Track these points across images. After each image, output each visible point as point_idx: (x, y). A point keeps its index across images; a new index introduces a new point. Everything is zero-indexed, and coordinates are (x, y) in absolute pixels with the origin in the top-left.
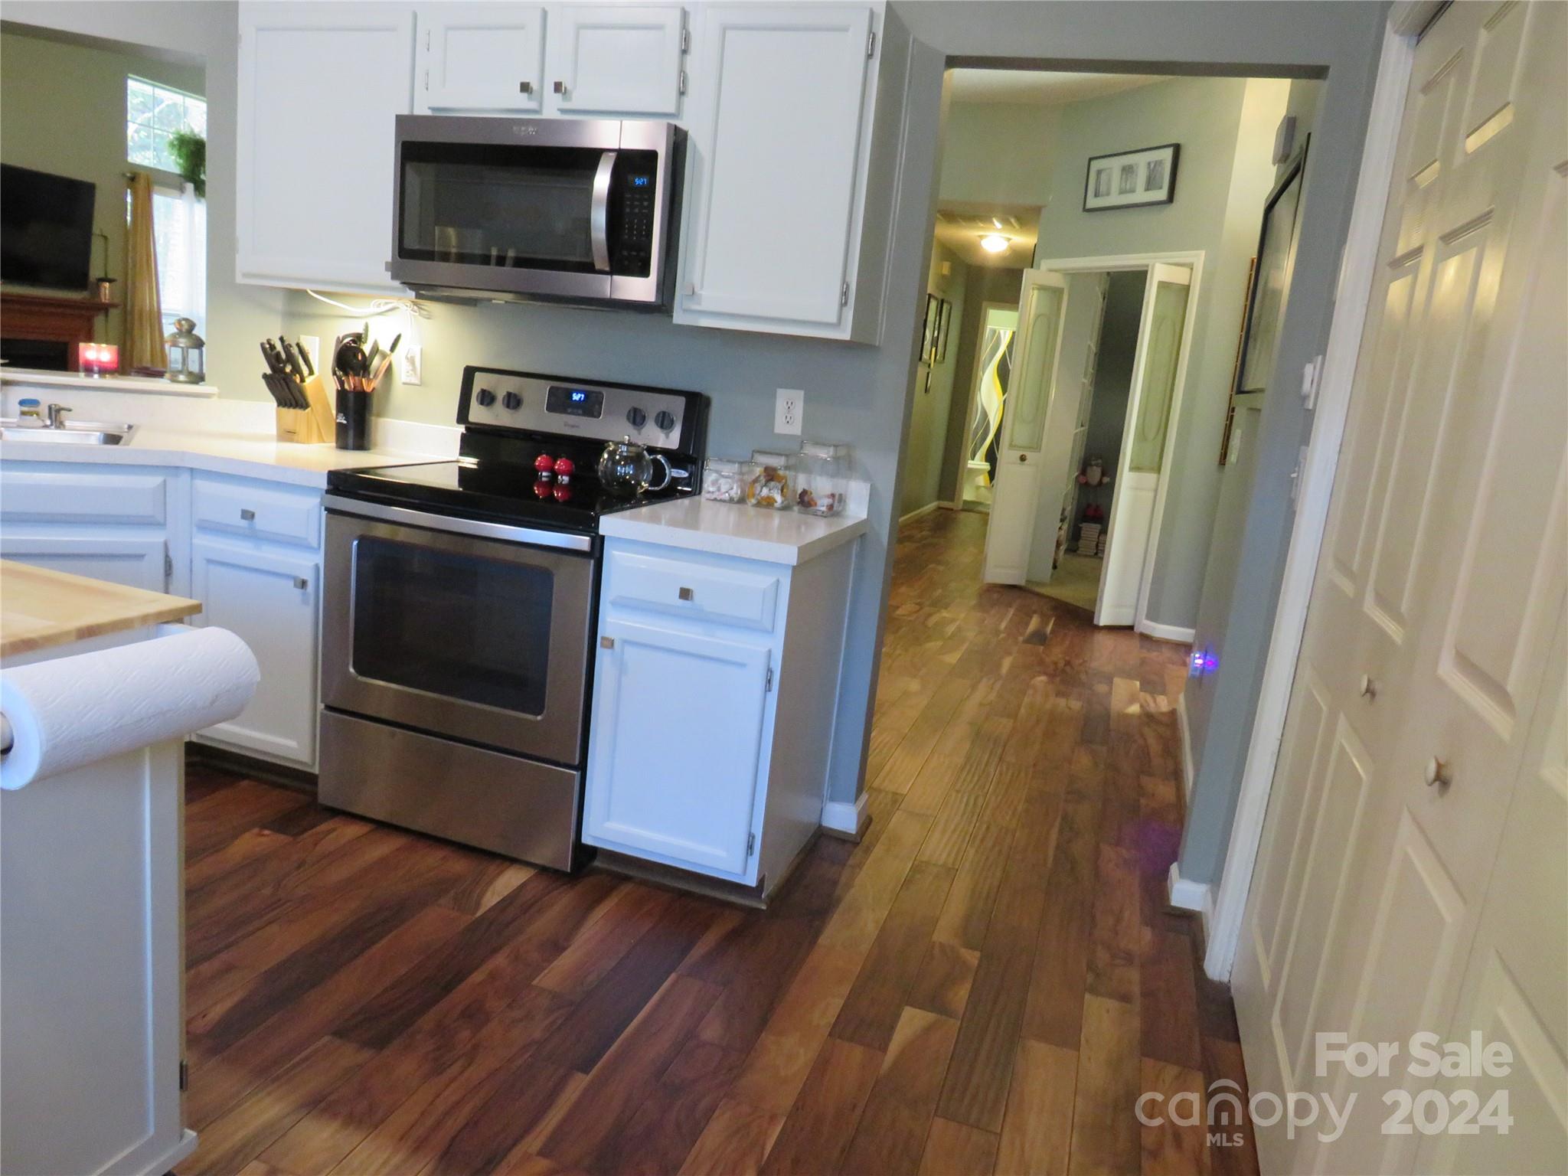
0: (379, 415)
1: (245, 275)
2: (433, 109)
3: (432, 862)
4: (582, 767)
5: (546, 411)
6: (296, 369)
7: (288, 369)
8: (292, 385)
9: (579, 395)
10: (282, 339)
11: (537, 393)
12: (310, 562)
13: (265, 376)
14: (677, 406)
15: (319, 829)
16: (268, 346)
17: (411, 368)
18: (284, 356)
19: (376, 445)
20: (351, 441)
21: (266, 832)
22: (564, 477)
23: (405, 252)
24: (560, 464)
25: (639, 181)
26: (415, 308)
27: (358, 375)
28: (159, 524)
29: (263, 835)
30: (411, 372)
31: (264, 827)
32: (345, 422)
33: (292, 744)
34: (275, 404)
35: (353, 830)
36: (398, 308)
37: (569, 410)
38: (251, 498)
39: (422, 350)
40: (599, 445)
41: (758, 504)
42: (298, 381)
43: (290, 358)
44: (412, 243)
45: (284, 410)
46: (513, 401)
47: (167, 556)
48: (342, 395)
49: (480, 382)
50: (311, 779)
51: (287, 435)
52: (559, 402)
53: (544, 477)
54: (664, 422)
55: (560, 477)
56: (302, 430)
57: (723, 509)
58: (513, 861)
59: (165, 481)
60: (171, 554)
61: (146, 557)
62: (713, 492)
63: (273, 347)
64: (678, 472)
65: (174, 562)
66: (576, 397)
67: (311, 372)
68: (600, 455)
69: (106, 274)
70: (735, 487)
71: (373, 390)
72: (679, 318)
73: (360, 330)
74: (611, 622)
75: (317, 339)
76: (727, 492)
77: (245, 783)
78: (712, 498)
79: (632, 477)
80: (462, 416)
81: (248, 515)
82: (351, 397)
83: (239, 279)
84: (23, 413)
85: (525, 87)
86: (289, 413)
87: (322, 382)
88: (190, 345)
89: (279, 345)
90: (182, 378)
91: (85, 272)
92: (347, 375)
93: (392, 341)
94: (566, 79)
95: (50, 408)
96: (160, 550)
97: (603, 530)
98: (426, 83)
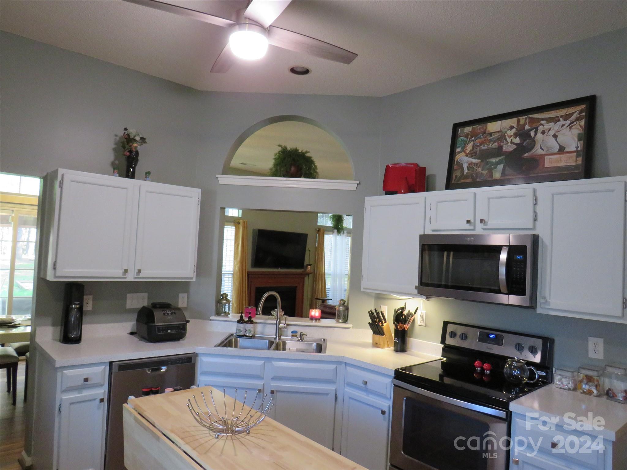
0: (410, 337)
1: (364, 289)
2: (433, 230)
5: (478, 341)
6: (380, 321)
7: (378, 321)
8: (378, 326)
9: (493, 336)
10: (376, 310)
11: (474, 334)
12: (387, 404)
13: (369, 323)
14: (539, 343)
16: (371, 313)
17: (422, 319)
18: (376, 316)
19: (408, 349)
20: (399, 349)
22: (487, 371)
23: (423, 283)
24: (486, 366)
25: (519, 257)
26: (425, 298)
27: (403, 323)
28: (334, 382)
30: (422, 321)
32: (397, 341)
34: (372, 333)
37: (488, 342)
38: (366, 376)
39: (426, 313)
40: (504, 359)
41: (584, 393)
42: (381, 325)
43: (378, 317)
44: (425, 280)
45: (375, 335)
46: (464, 337)
47: (336, 394)
48: (396, 331)
49: (450, 328)
51: (376, 345)
52: (484, 338)
53: (478, 370)
54: (533, 350)
55: (485, 371)
56: (382, 344)
57: (565, 392)
59: (337, 366)
60: (337, 394)
61: (329, 395)
62: (559, 385)
63: (373, 313)
64: (540, 373)
65: (338, 397)
66: (491, 336)
67: (385, 322)
68: (505, 365)
70: (570, 383)
71: (408, 329)
72: (539, 310)
73: (403, 305)
75: (387, 307)
76: (567, 385)
78: (559, 387)
79: (519, 375)
80: (443, 341)
81: (365, 383)
82: (400, 332)
83: (362, 290)
84: (292, 336)
85: (468, 222)
86: (377, 337)
87: (389, 326)
88: (343, 309)
89: (375, 314)
90: (340, 321)
91: (303, 263)
92: (399, 324)
93: (415, 310)
94: (485, 218)
95: (300, 334)
96: (334, 392)
97: (511, 409)
98: (430, 222)
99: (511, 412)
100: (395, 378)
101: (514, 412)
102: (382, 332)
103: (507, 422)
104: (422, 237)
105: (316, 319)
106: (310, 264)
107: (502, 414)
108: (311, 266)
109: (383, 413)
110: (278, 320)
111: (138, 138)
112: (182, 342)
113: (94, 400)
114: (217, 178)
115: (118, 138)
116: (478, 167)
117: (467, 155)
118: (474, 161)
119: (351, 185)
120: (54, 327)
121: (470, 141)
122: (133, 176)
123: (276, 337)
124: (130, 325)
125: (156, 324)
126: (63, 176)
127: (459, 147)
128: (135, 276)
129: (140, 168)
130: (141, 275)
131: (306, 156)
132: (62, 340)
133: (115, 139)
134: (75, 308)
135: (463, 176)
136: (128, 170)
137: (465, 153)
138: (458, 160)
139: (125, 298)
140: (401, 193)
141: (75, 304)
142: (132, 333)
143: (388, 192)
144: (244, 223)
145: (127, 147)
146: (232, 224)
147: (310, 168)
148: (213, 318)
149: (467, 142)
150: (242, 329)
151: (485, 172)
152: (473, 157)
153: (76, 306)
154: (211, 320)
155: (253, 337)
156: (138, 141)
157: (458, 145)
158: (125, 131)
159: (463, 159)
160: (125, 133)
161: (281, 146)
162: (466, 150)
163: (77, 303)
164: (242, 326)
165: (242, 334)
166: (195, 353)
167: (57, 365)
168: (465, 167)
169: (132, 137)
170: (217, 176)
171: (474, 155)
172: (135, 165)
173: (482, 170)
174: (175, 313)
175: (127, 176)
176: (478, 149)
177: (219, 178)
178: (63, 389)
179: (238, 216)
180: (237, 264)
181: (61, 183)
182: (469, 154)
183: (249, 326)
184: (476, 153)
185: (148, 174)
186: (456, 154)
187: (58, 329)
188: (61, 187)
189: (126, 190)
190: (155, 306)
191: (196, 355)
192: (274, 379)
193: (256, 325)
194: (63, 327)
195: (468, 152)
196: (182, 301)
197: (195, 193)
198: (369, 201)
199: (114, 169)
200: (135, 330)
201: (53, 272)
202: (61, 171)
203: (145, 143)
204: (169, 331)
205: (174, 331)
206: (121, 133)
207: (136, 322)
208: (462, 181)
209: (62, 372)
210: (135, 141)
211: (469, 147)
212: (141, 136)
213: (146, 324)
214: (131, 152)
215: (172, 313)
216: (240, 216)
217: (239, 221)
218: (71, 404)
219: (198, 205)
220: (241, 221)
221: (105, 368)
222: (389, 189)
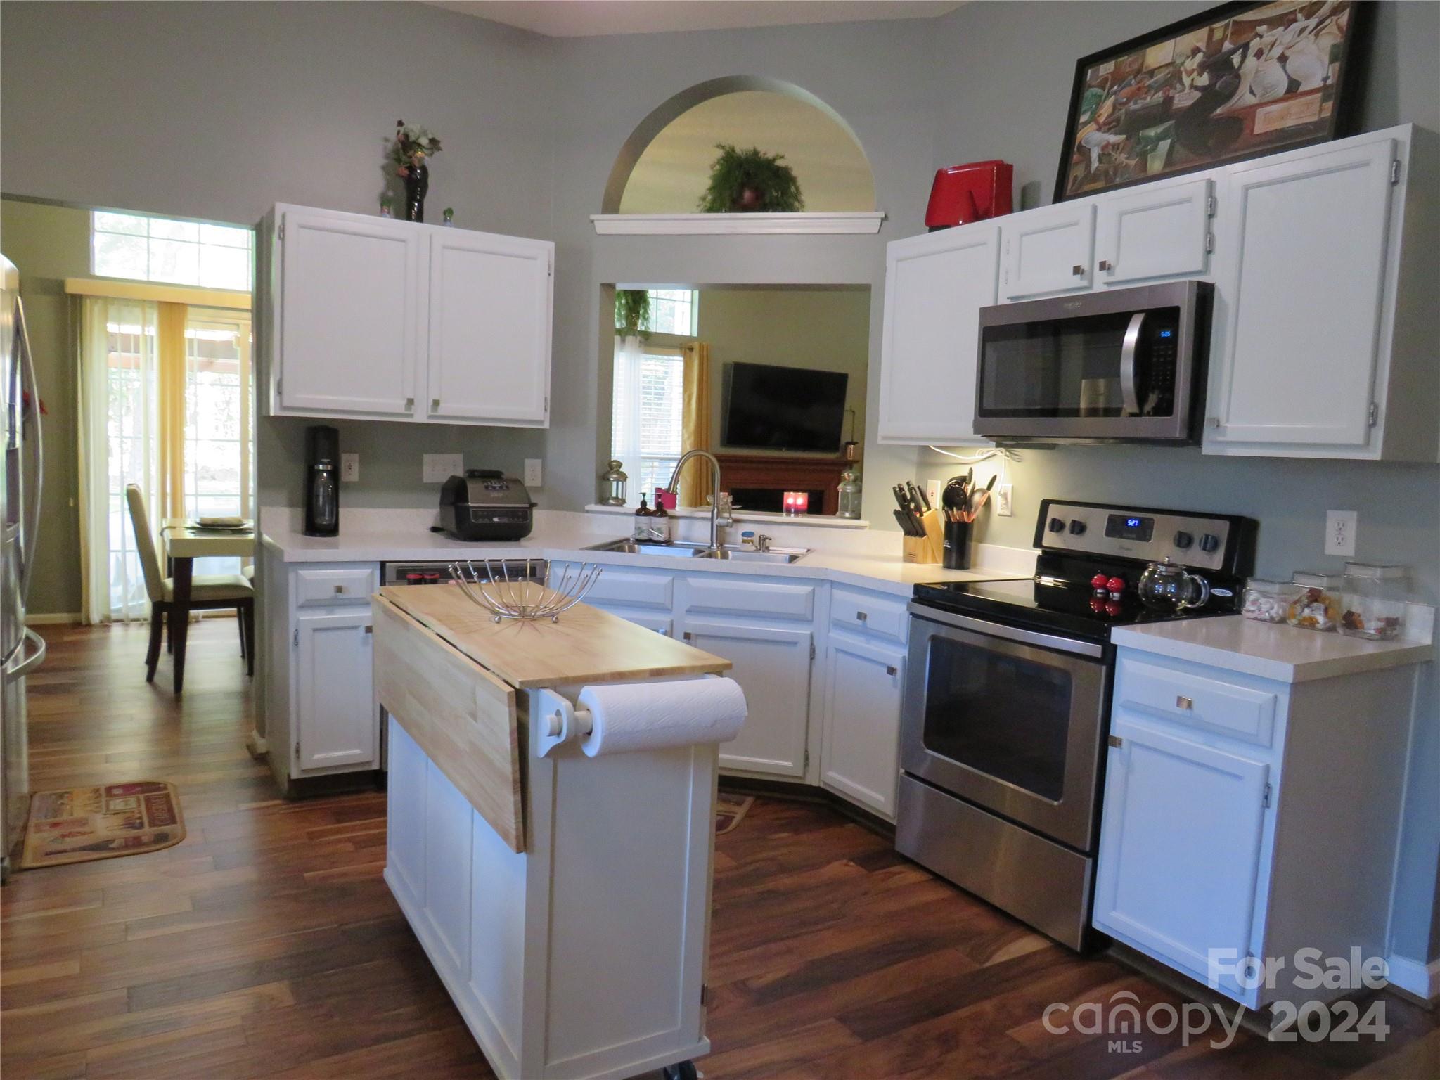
0: (981, 541)
1: (884, 438)
2: (1012, 298)
3: (968, 915)
4: (1094, 853)
5: (1104, 536)
6: (918, 508)
7: (912, 506)
8: (912, 518)
9: (1134, 522)
10: (908, 484)
11: (1097, 521)
12: (897, 655)
13: (896, 513)
14: (1223, 529)
15: (892, 869)
16: (898, 489)
17: (1004, 502)
18: (909, 497)
19: (975, 565)
20: (953, 563)
21: (852, 864)
22: (1115, 594)
23: (983, 412)
24: (1112, 583)
25: (1167, 334)
26: (1008, 453)
27: (961, 509)
28: (810, 621)
29: (849, 866)
30: (1004, 506)
31: (852, 860)
32: (949, 547)
33: (881, 798)
34: (903, 533)
35: (914, 876)
36: (996, 455)
37: (1125, 535)
38: (866, 603)
39: (1013, 487)
40: (1141, 565)
41: (1301, 624)
42: (918, 515)
43: (913, 499)
44: (989, 404)
45: (909, 538)
46: (1079, 528)
47: (812, 644)
48: (949, 524)
49: (1053, 512)
50: (891, 829)
51: (910, 557)
52: (1116, 528)
53: (1099, 593)
54: (1210, 545)
55: (1111, 594)
56: (920, 554)
57: (1263, 628)
58: (1032, 930)
59: (814, 589)
60: (815, 643)
61: (799, 644)
62: (1253, 611)
63: (901, 489)
64: (1223, 592)
65: (817, 651)
66: (1131, 523)
67: (929, 509)
68: (1142, 573)
69: (852, 439)
70: (1276, 607)
71: (973, 521)
72: (1208, 449)
73: (965, 473)
74: (1121, 724)
75: (939, 482)
76: (1267, 612)
77: (851, 825)
78: (1252, 617)
79: (1174, 595)
80: (1038, 543)
81: (861, 616)
82: (955, 527)
83: (880, 442)
84: (744, 542)
85: (1077, 270)
86: (913, 540)
87: (934, 515)
88: (854, 490)
89: (906, 488)
90: (847, 515)
91: (839, 440)
92: (952, 509)
93: (989, 481)
94: (1110, 260)
95: (760, 537)
96: (808, 640)
97: (1114, 640)
98: (1007, 280)
99: (1115, 646)
100: (913, 600)
101: (1120, 647)
102: (920, 530)
103: (1104, 668)
104: (984, 312)
105: (798, 511)
106: (855, 440)
107: (1094, 650)
108: (857, 445)
109: (891, 671)
110: (716, 510)
111: (424, 141)
112: (523, 541)
113: (355, 628)
114: (592, 221)
115: (390, 146)
116: (1121, 153)
117: (1099, 129)
118: (1113, 138)
119: (868, 222)
120: (290, 509)
121: (1108, 96)
122: (419, 218)
123: (712, 545)
124: (429, 514)
125: (470, 505)
126: (284, 216)
127: (1085, 112)
128: (430, 413)
129: (431, 201)
130: (442, 411)
131: (778, 167)
132: (304, 530)
133: (385, 148)
134: (323, 471)
135: (1091, 177)
136: (410, 207)
137: (1097, 123)
138: (1080, 142)
139: (420, 464)
140: (957, 224)
141: (323, 463)
142: (434, 529)
143: (933, 228)
144: (701, 348)
145: (404, 158)
146: (678, 351)
147: (785, 192)
148: (592, 507)
149: (1104, 97)
150: (644, 527)
151: (1132, 162)
152: (1113, 130)
153: (325, 467)
154: (588, 512)
155: (668, 543)
156: (423, 147)
157: (1083, 109)
158: (400, 128)
159: (1092, 137)
160: (399, 132)
161: (723, 148)
162: (1099, 116)
163: (326, 460)
164: (643, 519)
165: (644, 536)
166: (542, 560)
167: (287, 558)
168: (1094, 155)
169: (412, 138)
170: (593, 217)
171: (1115, 127)
172: (423, 194)
173: (1127, 158)
174: (507, 487)
175: (409, 218)
176: (1123, 111)
177: (595, 222)
178: (301, 602)
179: (691, 333)
180: (689, 438)
181: (282, 230)
182: (1105, 124)
183: (660, 522)
184: (1118, 120)
185: (449, 212)
186: (1080, 127)
187: (300, 513)
188: (282, 239)
189: (403, 244)
190: (473, 474)
191: (545, 563)
192: (692, 611)
193: (674, 521)
194: (305, 509)
195: (1102, 120)
196: (532, 473)
197: (542, 252)
198: (896, 248)
199: (382, 205)
200: (439, 525)
201: (278, 398)
202: (280, 207)
203: (439, 149)
204: (496, 519)
205: (505, 520)
206: (392, 133)
207: (439, 510)
208: (1087, 188)
209: (297, 573)
210: (420, 145)
211: (1106, 109)
212: (430, 137)
213: (453, 504)
214: (411, 169)
215: (501, 487)
216: (695, 334)
217: (691, 344)
218: (315, 630)
220: (696, 345)
221: (372, 573)
222: (937, 219)
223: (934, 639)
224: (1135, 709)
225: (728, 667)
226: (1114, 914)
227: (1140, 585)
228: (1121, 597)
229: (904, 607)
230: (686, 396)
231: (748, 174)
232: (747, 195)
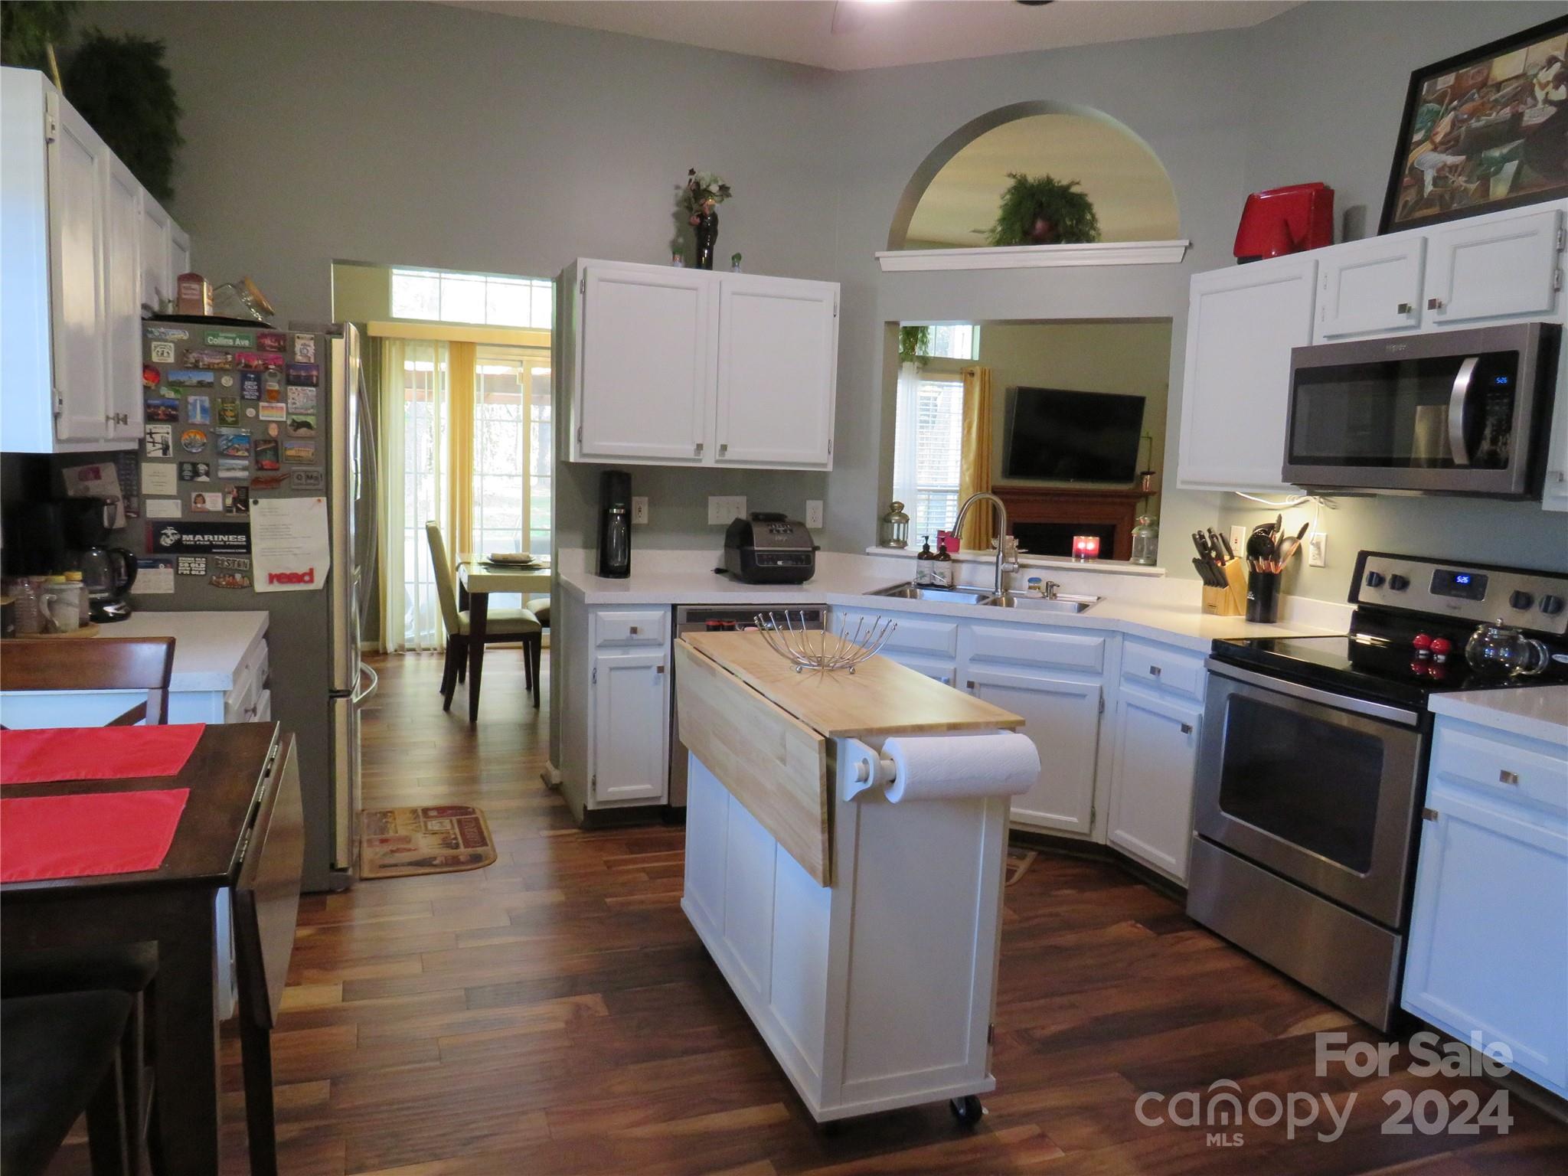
0: (1289, 592)
1: (1183, 482)
2: (1329, 338)
3: (1262, 985)
4: (1404, 930)
5: (1429, 590)
6: (1220, 557)
7: (1213, 554)
8: (1213, 567)
9: (1464, 578)
10: (1209, 531)
11: (1423, 576)
12: (1193, 712)
13: (1195, 561)
14: (1565, 589)
15: (1181, 934)
16: (1198, 537)
17: (1317, 552)
18: (1210, 545)
19: (1282, 619)
20: (1258, 616)
21: (1139, 925)
22: (1439, 656)
23: (1293, 458)
24: (1437, 644)
25: (1499, 381)
26: (1322, 500)
27: (1267, 559)
28: (1100, 674)
29: (1136, 927)
30: (1316, 556)
31: (1137, 921)
32: (1253, 598)
33: (1172, 860)
34: (1202, 582)
35: (1206, 943)
36: (1308, 501)
37: (1454, 592)
38: (1161, 658)
39: (1327, 536)
40: (1471, 626)
42: (1219, 565)
43: (1214, 547)
44: (1300, 452)
45: (1209, 588)
46: (1400, 583)
47: (1101, 697)
48: (1253, 575)
49: (1372, 565)
50: (1182, 893)
51: (1209, 608)
52: (1444, 584)
53: (1422, 655)
54: (1549, 606)
55: (1435, 656)
56: (1221, 605)
58: (1335, 1007)
59: (1104, 641)
60: (1105, 697)
61: (1087, 697)
63: (1202, 537)
65: (1106, 705)
66: (1460, 580)
67: (1232, 558)
68: (1471, 635)
69: (1149, 469)
71: (1281, 572)
72: (1549, 504)
73: (1274, 521)
74: (1437, 796)
75: (1245, 528)
77: (1139, 887)
79: (1507, 660)
80: (1353, 597)
81: (1154, 671)
82: (1261, 577)
83: (1179, 486)
84: (1030, 588)
85: (1403, 308)
86: (1213, 590)
87: (1238, 565)
88: (1149, 536)
89: (1207, 535)
90: (1142, 561)
91: (1133, 468)
92: (1258, 559)
93: (1300, 529)
94: (1441, 296)
95: (1047, 584)
96: (1097, 693)
97: (1431, 708)
98: (1323, 317)
99: (1433, 715)
100: (1212, 657)
101: (1440, 715)
102: (1222, 581)
103: (1420, 736)
104: (1296, 351)
105: (1088, 556)
106: (1152, 470)
107: (1410, 717)
108: (1154, 475)
109: (1186, 729)
110: (1001, 555)
111: (714, 188)
112: (806, 585)
113: (649, 667)
114: (878, 258)
115: (681, 193)
116: (1459, 175)
117: (1435, 149)
118: (1451, 159)
119: (1170, 252)
120: (585, 550)
121: (1447, 112)
122: (709, 265)
123: (997, 590)
124: (713, 556)
125: (756, 548)
126: (585, 271)
127: (1420, 129)
128: (718, 458)
129: (722, 247)
130: (728, 456)
131: (1073, 194)
132: (599, 571)
133: (676, 195)
134: (617, 515)
135: (1422, 202)
136: (700, 254)
137: (1433, 142)
138: (1413, 163)
139: (705, 506)
140: (1270, 256)
141: (617, 508)
142: (718, 571)
143: (1243, 260)
144: (983, 373)
145: (695, 207)
146: (958, 376)
147: (1080, 220)
148: (873, 549)
149: (1441, 114)
150: (927, 571)
151: (1473, 186)
152: (1450, 151)
153: (618, 511)
154: (868, 554)
155: (951, 588)
156: (714, 194)
157: (1418, 126)
158: (691, 177)
159: (1427, 159)
160: (690, 180)
161: (1014, 177)
162: (1435, 135)
163: (620, 504)
164: (926, 564)
165: (926, 581)
166: (825, 604)
167: (588, 601)
168: (1429, 177)
169: (703, 186)
170: (877, 254)
171: (1453, 146)
172: (713, 242)
173: (1466, 182)
174: (791, 531)
175: (699, 266)
176: (1463, 129)
177: (881, 260)
178: (598, 643)
179: (972, 357)
180: (968, 469)
181: (584, 284)
182: (1442, 143)
183: (942, 566)
184: (1457, 140)
185: (737, 257)
186: (1412, 147)
187: (593, 554)
188: (583, 292)
189: (695, 292)
190: (756, 517)
191: (829, 608)
192: (976, 659)
193: (956, 565)
194: (599, 551)
195: (1438, 139)
196: (813, 514)
197: (829, 292)
198: (1201, 282)
199: (674, 253)
200: (722, 566)
201: (578, 445)
202: (582, 263)
203: (729, 195)
204: (780, 563)
205: (790, 564)
206: (684, 181)
207: (723, 551)
208: (1418, 214)
209: (596, 615)
210: (710, 193)
211: (1444, 126)
212: (720, 183)
213: (738, 547)
214: (702, 216)
215: (785, 531)
216: (976, 358)
217: (971, 369)
218: (611, 669)
219: (835, 316)
220: (977, 370)
221: (664, 616)
222: (1247, 251)
223: (1233, 698)
224: (1452, 780)
225: (1022, 723)
226: (1425, 996)
227: (1468, 648)
228: (1447, 660)
229: (1202, 663)
230: (966, 425)
231: (1041, 205)
232: (1040, 225)
